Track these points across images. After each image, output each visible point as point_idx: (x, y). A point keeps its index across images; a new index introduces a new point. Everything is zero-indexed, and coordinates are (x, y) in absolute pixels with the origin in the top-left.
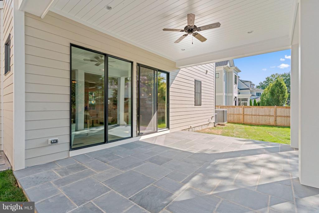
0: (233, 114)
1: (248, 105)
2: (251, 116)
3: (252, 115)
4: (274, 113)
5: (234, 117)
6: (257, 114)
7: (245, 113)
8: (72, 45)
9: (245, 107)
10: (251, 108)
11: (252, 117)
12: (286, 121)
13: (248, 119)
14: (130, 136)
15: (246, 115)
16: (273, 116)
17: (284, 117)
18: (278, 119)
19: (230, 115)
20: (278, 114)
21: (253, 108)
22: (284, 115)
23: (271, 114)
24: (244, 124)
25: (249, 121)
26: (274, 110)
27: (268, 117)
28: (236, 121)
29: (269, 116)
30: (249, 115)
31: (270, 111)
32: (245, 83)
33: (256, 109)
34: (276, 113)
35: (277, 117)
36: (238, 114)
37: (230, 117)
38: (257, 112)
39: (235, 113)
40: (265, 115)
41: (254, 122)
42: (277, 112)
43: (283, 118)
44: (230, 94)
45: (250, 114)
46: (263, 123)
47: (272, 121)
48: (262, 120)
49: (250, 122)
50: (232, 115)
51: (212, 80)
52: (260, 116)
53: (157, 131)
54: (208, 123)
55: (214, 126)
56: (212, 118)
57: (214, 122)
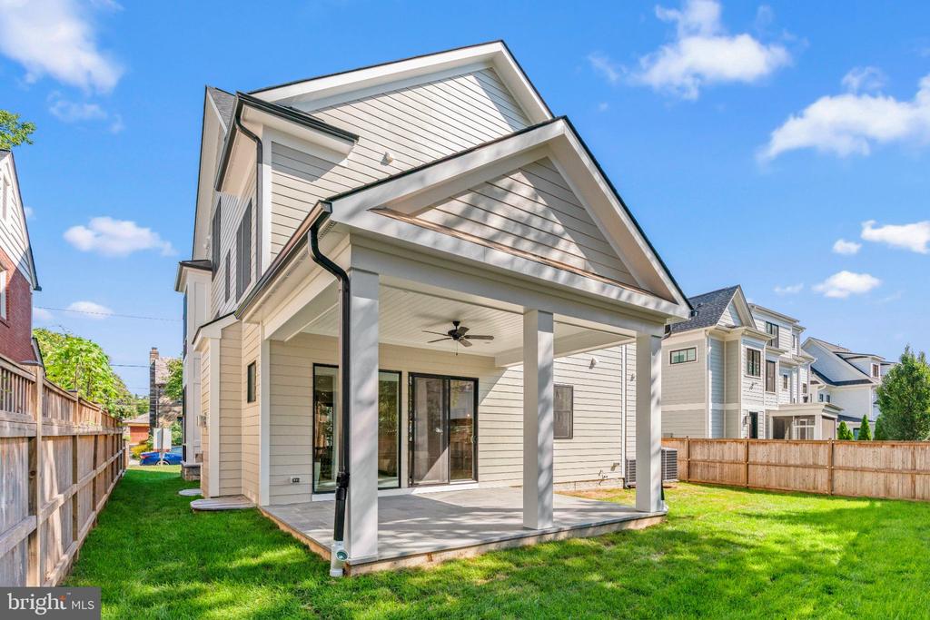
0: (721, 462)
1: (759, 437)
2: (765, 467)
3: (768, 464)
4: (827, 459)
5: (722, 469)
6: (783, 462)
7: (751, 459)
8: (315, 365)
9: (752, 443)
10: (768, 446)
11: (769, 471)
12: (858, 481)
13: (759, 476)
14: (397, 485)
15: (754, 464)
16: (823, 467)
17: (855, 470)
18: (839, 476)
19: (712, 465)
20: (839, 461)
22: (852, 465)
23: (821, 463)
25: (761, 482)
26: (827, 451)
27: (812, 471)
28: (727, 482)
29: (816, 466)
30: (761, 465)
31: (815, 455)
32: (853, 361)
34: (832, 458)
35: (835, 472)
36: (733, 463)
37: (711, 470)
38: (783, 455)
39: (727, 458)
40: (804, 463)
41: (773, 484)
42: (836, 457)
43: (852, 472)
44: (732, 407)
45: (765, 461)
46: (798, 486)
47: (820, 480)
48: (797, 480)
49: (765, 483)
50: (718, 464)
51: (613, 379)
52: (790, 466)
53: (448, 484)
54: (601, 478)
55: (624, 488)
56: (613, 468)
57: (624, 476)
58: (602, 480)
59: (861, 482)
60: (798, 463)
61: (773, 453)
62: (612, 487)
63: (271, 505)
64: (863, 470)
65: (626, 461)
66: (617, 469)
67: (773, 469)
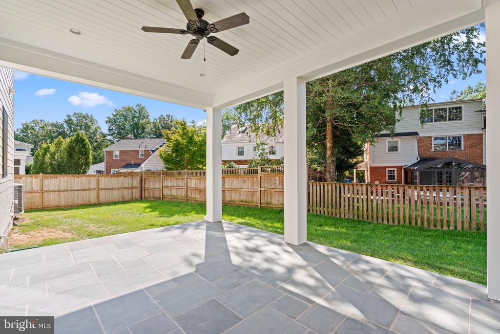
2: (57, 193)
3: (59, 191)
4: (96, 185)
6: (69, 189)
7: (45, 189)
9: (45, 178)
10: (58, 179)
11: (59, 195)
12: (111, 195)
13: (51, 199)
15: (48, 191)
16: (94, 189)
17: (110, 189)
18: (102, 193)
20: (102, 186)
21: (62, 179)
22: (108, 187)
23: (92, 187)
24: (43, 209)
25: (54, 203)
27: (88, 191)
29: (89, 189)
30: (54, 191)
31: (89, 183)
33: (67, 181)
34: (98, 184)
35: (100, 191)
38: (69, 184)
40: (83, 188)
41: (63, 203)
42: (100, 183)
45: (56, 189)
46: (80, 202)
47: (92, 197)
48: (79, 198)
52: (74, 191)
59: (112, 194)
60: (80, 188)
61: (62, 184)
64: (113, 189)
67: (62, 193)
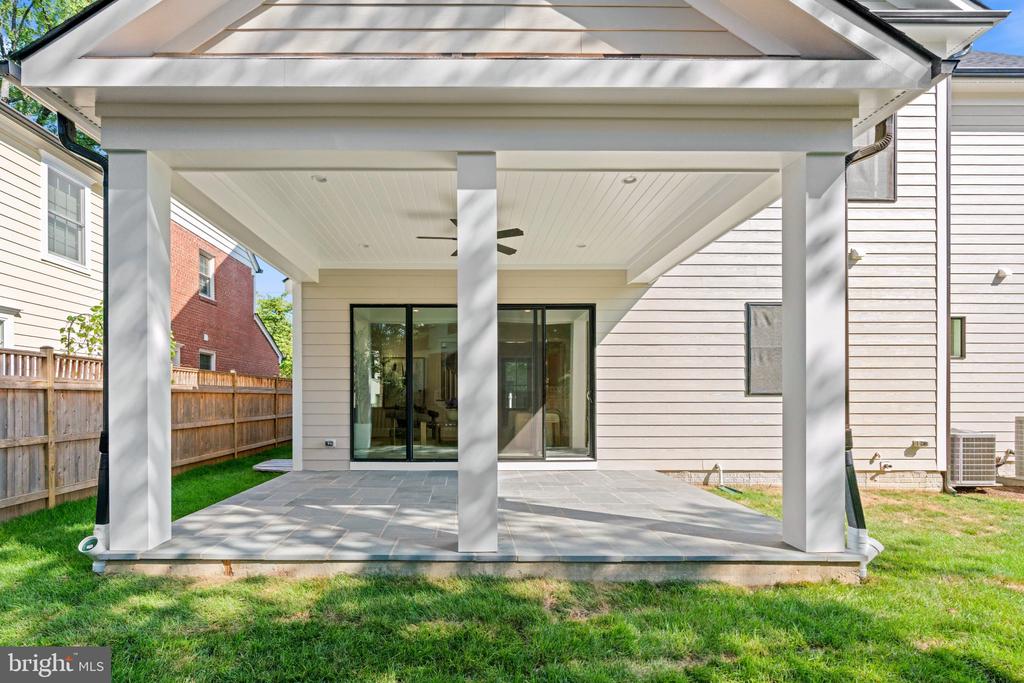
8: (352, 306)
51: (920, 294)
53: (543, 459)
54: (876, 466)
55: (945, 490)
56: (911, 451)
57: (942, 466)
58: (878, 473)
62: (907, 487)
63: (305, 471)
65: (952, 441)
66: (920, 453)
